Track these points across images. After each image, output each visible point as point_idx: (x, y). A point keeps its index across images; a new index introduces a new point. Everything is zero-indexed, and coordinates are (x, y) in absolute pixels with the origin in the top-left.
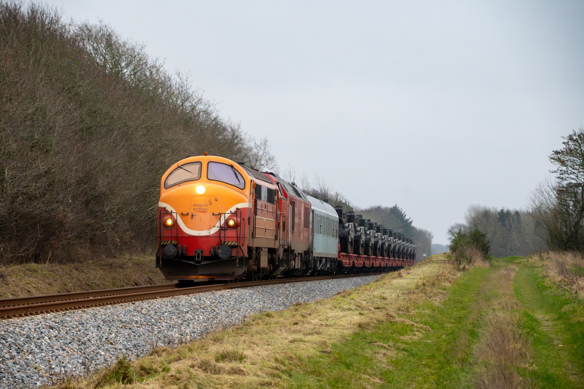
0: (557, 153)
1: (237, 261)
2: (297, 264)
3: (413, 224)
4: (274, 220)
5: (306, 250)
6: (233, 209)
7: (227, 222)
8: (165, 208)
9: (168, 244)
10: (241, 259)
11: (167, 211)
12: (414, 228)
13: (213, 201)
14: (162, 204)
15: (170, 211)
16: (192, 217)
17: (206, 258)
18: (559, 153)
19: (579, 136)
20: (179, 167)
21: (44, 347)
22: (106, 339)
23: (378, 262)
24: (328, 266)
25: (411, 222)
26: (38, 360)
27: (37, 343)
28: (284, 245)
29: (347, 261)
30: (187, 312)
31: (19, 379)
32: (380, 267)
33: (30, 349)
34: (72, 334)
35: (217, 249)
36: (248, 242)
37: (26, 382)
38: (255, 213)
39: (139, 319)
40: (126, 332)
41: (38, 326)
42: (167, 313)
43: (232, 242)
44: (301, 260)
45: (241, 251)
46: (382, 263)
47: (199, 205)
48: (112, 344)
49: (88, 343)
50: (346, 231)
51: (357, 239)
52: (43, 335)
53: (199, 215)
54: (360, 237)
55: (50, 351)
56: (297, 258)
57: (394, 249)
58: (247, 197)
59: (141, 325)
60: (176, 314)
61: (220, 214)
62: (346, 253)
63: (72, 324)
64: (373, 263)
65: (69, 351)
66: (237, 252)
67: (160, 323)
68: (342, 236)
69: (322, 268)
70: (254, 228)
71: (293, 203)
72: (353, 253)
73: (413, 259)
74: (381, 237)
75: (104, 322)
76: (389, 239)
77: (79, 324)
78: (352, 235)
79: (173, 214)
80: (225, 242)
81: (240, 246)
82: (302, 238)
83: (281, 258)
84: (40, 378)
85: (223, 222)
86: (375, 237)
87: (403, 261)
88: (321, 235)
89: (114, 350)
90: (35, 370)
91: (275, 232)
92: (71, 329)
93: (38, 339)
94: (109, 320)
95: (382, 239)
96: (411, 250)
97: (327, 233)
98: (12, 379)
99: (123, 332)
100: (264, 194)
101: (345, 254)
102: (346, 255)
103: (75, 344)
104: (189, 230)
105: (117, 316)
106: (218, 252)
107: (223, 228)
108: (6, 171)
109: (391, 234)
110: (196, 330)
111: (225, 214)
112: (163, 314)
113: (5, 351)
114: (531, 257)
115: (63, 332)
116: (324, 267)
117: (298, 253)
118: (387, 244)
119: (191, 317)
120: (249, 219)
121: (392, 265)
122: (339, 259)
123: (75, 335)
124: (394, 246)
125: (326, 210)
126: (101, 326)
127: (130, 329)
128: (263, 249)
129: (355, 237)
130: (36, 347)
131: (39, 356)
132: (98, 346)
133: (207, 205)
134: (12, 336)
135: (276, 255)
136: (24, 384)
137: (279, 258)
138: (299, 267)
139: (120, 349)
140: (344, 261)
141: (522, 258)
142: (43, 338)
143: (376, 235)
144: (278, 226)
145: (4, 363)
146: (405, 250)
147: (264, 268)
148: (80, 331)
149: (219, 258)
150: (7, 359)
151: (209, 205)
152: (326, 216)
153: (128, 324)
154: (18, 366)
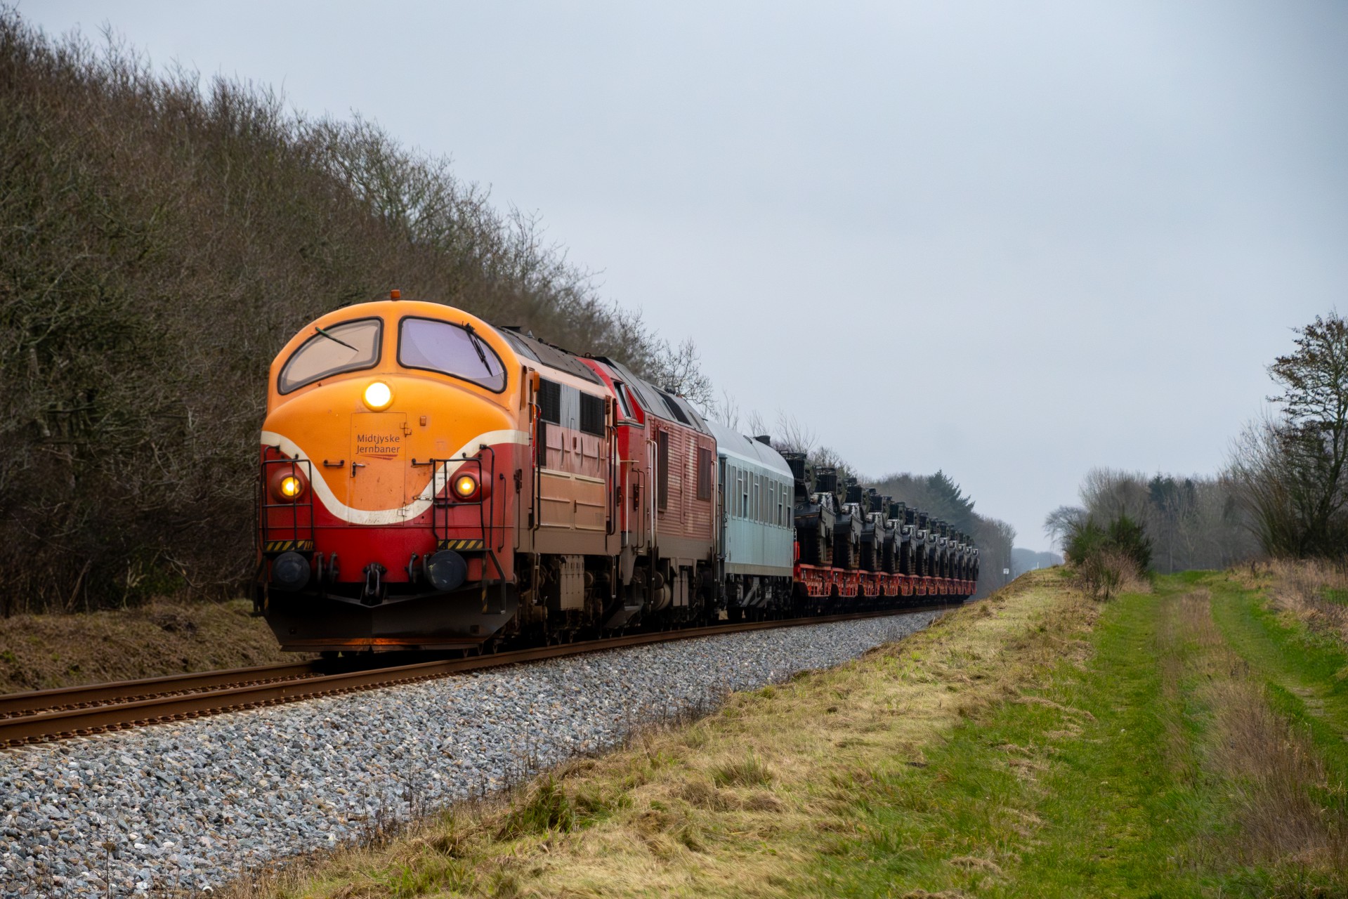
0: (1283, 361)
1: (484, 594)
2: (678, 595)
3: (975, 510)
4: (603, 481)
5: (704, 557)
6: (471, 449)
7: (452, 484)
8: (278, 448)
9: (285, 548)
10: (495, 589)
11: (284, 456)
12: (975, 517)
13: (413, 425)
14: (270, 438)
15: (292, 457)
16: (354, 473)
17: (391, 589)
18: (1287, 361)
19: (1329, 327)
20: (319, 333)
21: (327, 765)
22: (438, 747)
23: (894, 587)
24: (768, 596)
25: (972, 505)
26: (321, 791)
27: (313, 758)
28: (637, 547)
29: (816, 584)
30: (579, 692)
31: (292, 829)
32: (899, 597)
33: (303, 770)
34: (375, 739)
35: (425, 560)
36: (517, 540)
37: (307, 835)
38: (541, 460)
39: (493, 706)
40: (473, 733)
41: (312, 724)
42: (542, 695)
43: (469, 541)
44: (691, 586)
45: (494, 567)
46: (905, 588)
47: (372, 438)
48: (450, 757)
49: (406, 756)
50: (814, 511)
51: (842, 532)
52: (322, 741)
53: (375, 467)
54: (849, 526)
55: (340, 772)
56: (677, 579)
57: (931, 556)
58: (512, 415)
59: (498, 718)
60: (560, 697)
61: (433, 463)
62: (816, 564)
63: (371, 718)
64: (882, 589)
65: (375, 773)
66: (484, 570)
67: (531, 714)
68: (803, 522)
69: (754, 603)
70: (536, 500)
71: (661, 438)
72: (833, 566)
73: (974, 580)
74: (901, 528)
75: (428, 711)
76: (920, 534)
77: (385, 718)
78: (829, 522)
79: (300, 464)
80: (447, 541)
81: (490, 552)
82: (690, 529)
83: (627, 582)
84: (332, 827)
85: (440, 485)
86: (886, 528)
87: (952, 583)
88: (747, 519)
89: (457, 769)
90: (319, 811)
91: (606, 512)
92: (372, 728)
93: (315, 749)
94: (438, 711)
95: (903, 534)
96: (969, 560)
97: (764, 517)
98: (280, 830)
99: (467, 733)
100: (570, 408)
101: (811, 567)
102: (814, 570)
103: (383, 759)
104: (347, 508)
105: (452, 701)
106: (428, 569)
107: (442, 503)
108: (190, 414)
109: (923, 523)
110: (600, 728)
111: (445, 461)
112: (535, 696)
113: (258, 773)
114: (1233, 571)
115: (358, 735)
116: (757, 600)
117: (682, 568)
118: (914, 545)
119: (588, 701)
120: (518, 475)
121: (927, 592)
122: (796, 580)
123: (380, 739)
124: (931, 550)
125: (760, 459)
126: (425, 721)
127: (480, 727)
128: (569, 560)
129: (835, 526)
130: (313, 765)
131: (322, 783)
132: (426, 762)
133: (397, 439)
134: (266, 743)
135: (610, 574)
136: (304, 837)
137: (620, 582)
138: (686, 602)
139: (467, 768)
140: (809, 584)
141: (1214, 574)
142: (323, 746)
143: (889, 523)
144: (616, 496)
145: (261, 798)
146: (957, 558)
147: (574, 613)
148: (388, 731)
149: (431, 587)
150: (265, 789)
151: (402, 438)
152: (758, 473)
153: (474, 716)
154: (286, 803)
